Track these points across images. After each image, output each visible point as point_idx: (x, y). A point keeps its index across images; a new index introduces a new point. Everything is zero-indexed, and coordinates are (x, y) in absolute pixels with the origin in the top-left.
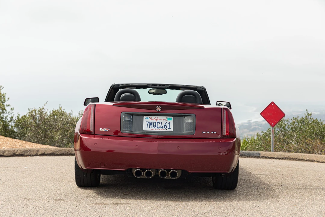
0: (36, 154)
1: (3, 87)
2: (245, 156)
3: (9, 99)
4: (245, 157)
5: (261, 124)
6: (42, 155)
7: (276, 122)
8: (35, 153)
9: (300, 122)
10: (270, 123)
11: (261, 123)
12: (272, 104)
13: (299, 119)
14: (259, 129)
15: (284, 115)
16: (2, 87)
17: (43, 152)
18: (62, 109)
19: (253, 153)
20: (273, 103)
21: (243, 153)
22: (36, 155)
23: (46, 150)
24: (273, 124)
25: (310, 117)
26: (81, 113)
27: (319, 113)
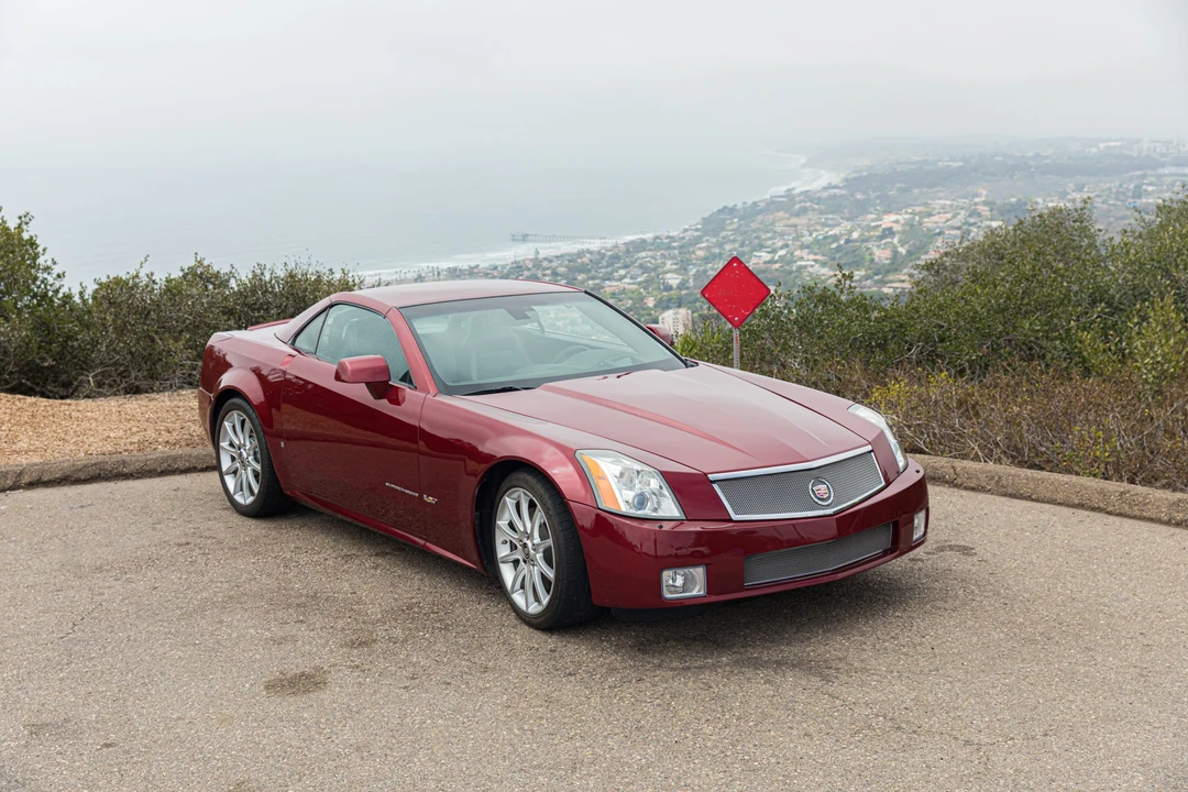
0: (15, 483)
3: (44, 250)
5: (819, 198)
6: (31, 485)
8: (10, 483)
9: (820, 300)
11: (818, 195)
12: (735, 264)
13: (818, 292)
14: (813, 210)
15: (768, 291)
17: (35, 476)
18: (206, 263)
20: (735, 259)
22: (13, 488)
23: (46, 467)
25: (848, 282)
26: (258, 272)
27: (961, 164)
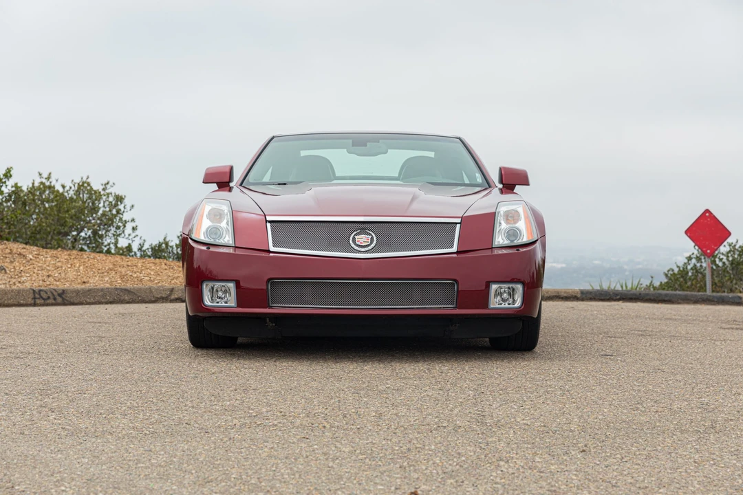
1: (114, 184)
2: (713, 301)
4: (714, 305)
7: (716, 248)
10: (704, 249)
12: (707, 214)
15: (729, 234)
16: (111, 183)
19: (729, 297)
20: (707, 211)
21: (710, 296)
24: (709, 251)
